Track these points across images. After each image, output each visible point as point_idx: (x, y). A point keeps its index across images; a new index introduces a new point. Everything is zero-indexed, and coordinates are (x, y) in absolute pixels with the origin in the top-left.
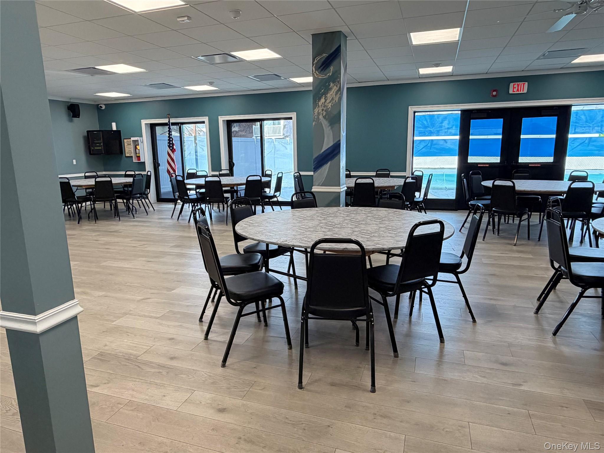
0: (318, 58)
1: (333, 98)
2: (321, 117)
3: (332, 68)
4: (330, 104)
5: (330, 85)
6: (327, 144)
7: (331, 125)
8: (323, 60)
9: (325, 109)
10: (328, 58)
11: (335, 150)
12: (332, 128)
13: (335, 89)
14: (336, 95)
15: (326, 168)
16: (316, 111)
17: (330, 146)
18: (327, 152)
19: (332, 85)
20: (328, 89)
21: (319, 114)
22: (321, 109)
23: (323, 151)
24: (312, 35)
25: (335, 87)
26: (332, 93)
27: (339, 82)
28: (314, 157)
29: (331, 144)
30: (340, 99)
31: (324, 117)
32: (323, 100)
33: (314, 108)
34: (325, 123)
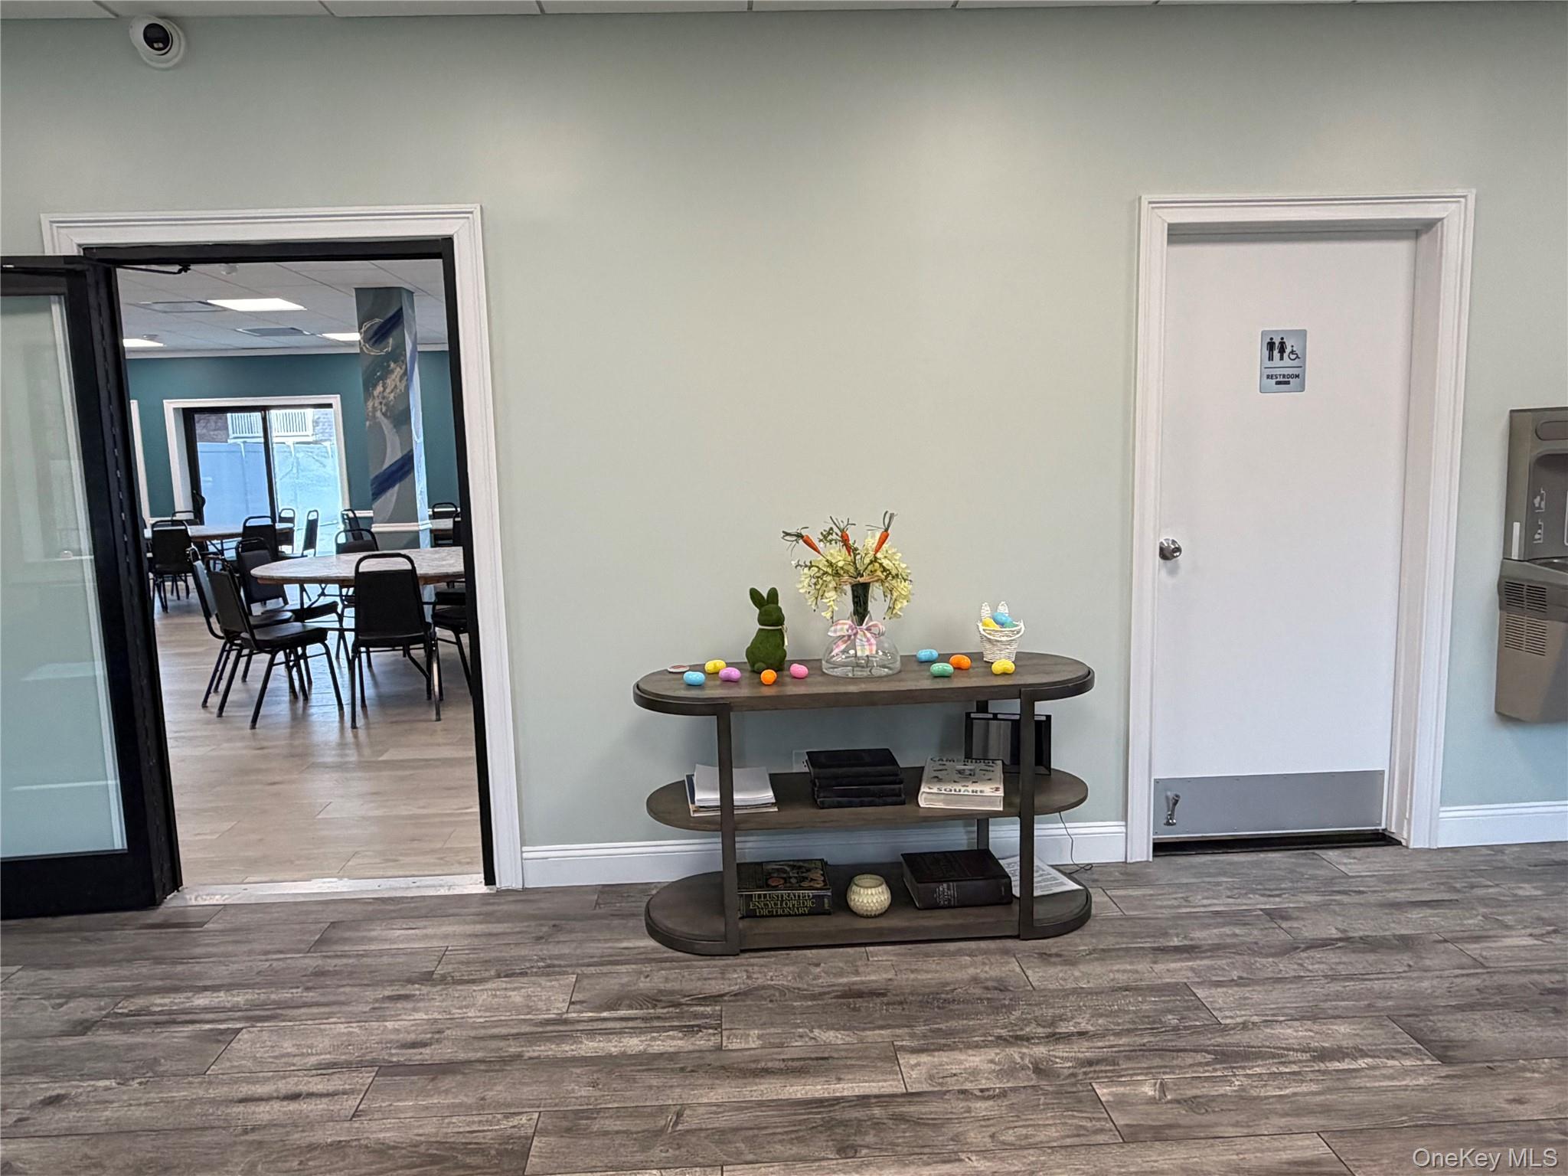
0: (367, 325)
1: (396, 386)
2: (378, 414)
3: (391, 341)
4: (393, 394)
5: (389, 366)
6: (393, 456)
7: (395, 426)
8: (376, 327)
9: (384, 402)
10: (382, 327)
11: (405, 467)
12: (397, 432)
13: (398, 371)
14: (400, 381)
15: (392, 494)
16: (370, 404)
17: (396, 459)
18: (394, 468)
19: (392, 365)
20: (387, 372)
21: (374, 407)
22: (377, 402)
23: (386, 466)
24: (356, 289)
25: (398, 369)
26: (393, 376)
27: (404, 362)
28: (372, 477)
29: (399, 455)
30: (407, 388)
31: (384, 414)
32: (380, 388)
33: (366, 400)
34: (386, 425)
